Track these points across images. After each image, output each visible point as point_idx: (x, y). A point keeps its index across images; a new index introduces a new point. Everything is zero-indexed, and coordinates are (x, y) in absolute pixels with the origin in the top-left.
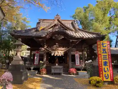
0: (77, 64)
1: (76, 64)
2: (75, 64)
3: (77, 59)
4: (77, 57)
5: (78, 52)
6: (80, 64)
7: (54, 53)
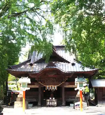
7: (48, 87)
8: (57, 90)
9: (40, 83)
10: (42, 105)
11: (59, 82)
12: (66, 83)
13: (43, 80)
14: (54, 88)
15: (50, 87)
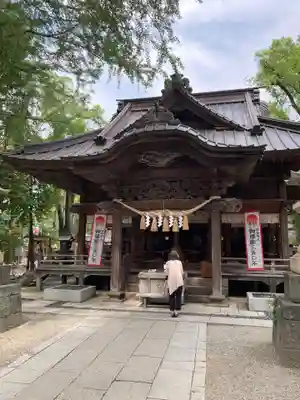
0: (254, 264)
1: (251, 266)
2: (246, 262)
3: (252, 242)
4: (253, 236)
5: (257, 214)
6: (265, 262)
7: (151, 220)
8: (186, 228)
9: (119, 201)
10: (128, 294)
11: (195, 197)
12: (228, 200)
13: (130, 191)
14: (176, 220)
15: (157, 218)
